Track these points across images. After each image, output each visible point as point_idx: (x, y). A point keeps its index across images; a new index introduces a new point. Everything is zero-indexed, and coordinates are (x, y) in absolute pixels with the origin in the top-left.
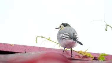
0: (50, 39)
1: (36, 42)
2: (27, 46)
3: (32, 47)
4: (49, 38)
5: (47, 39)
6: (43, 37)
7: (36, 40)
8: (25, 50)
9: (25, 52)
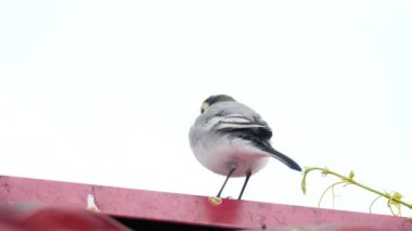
0: (354, 179)
1: (304, 190)
2: (269, 206)
3: (287, 206)
4: (352, 175)
5: (345, 179)
6: (326, 172)
7: (304, 181)
8: (264, 218)
9: (260, 226)
